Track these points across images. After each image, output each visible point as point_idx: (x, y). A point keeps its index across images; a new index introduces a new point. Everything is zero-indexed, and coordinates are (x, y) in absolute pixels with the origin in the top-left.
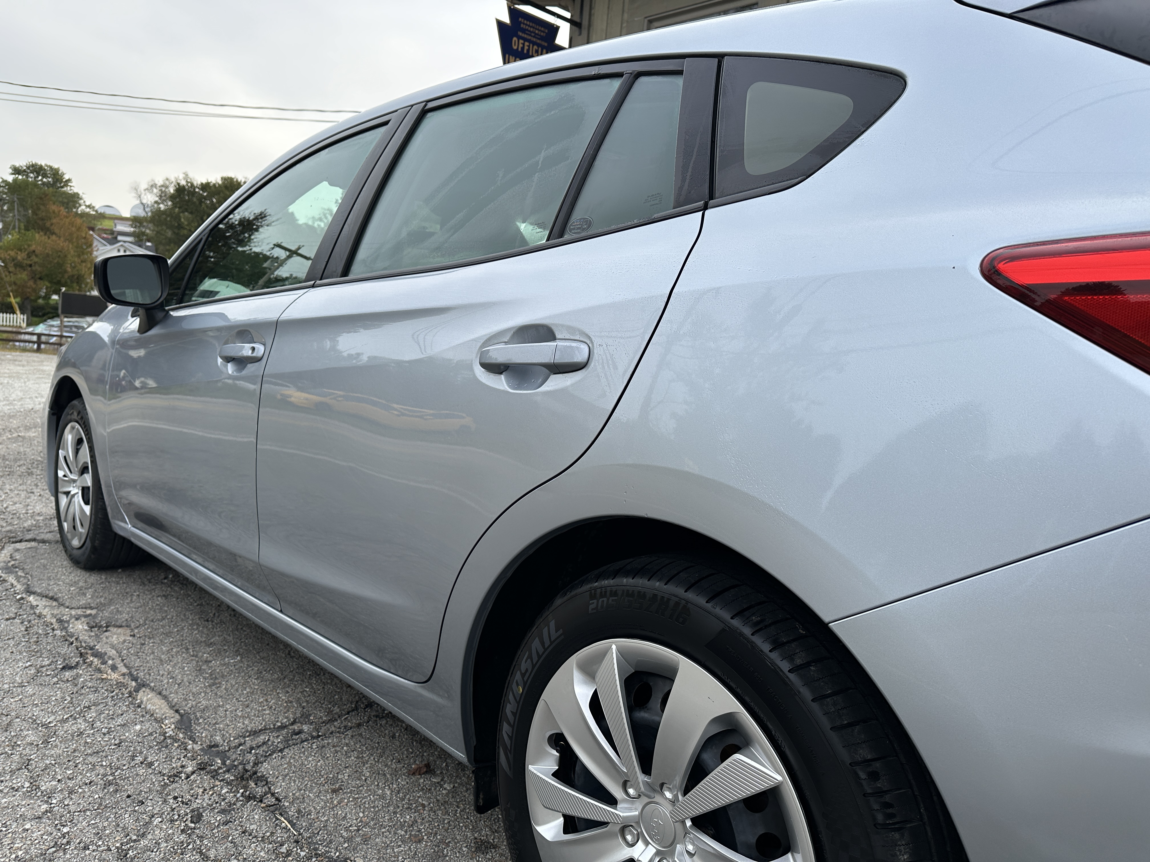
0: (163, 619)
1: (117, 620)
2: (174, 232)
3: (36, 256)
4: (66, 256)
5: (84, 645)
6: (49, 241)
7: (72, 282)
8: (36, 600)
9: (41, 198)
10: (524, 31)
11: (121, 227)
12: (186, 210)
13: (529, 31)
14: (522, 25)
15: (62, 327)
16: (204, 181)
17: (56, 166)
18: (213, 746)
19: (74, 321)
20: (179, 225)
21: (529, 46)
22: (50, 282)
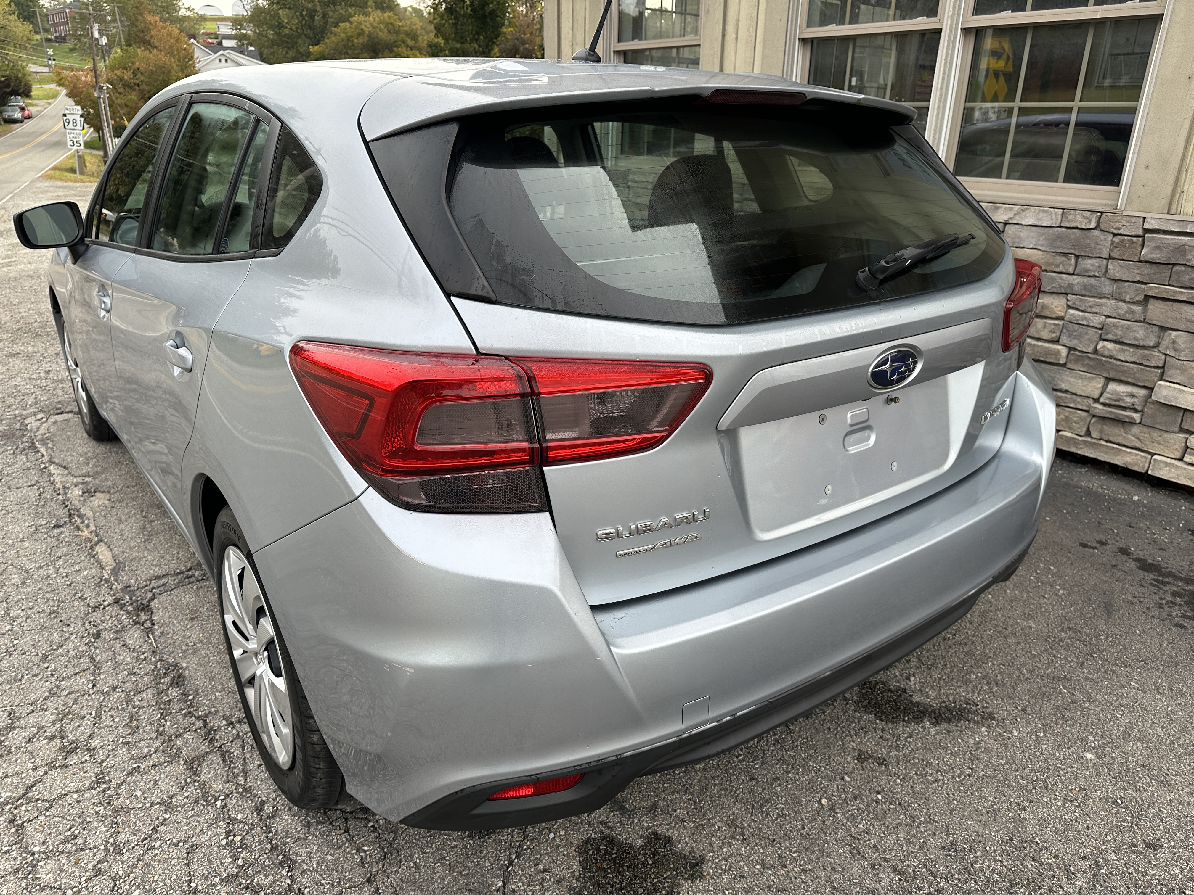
1: (103, 487)
2: (275, 33)
5: (74, 507)
6: (151, 56)
8: (55, 469)
11: (225, 29)
18: (128, 587)
20: (279, 23)
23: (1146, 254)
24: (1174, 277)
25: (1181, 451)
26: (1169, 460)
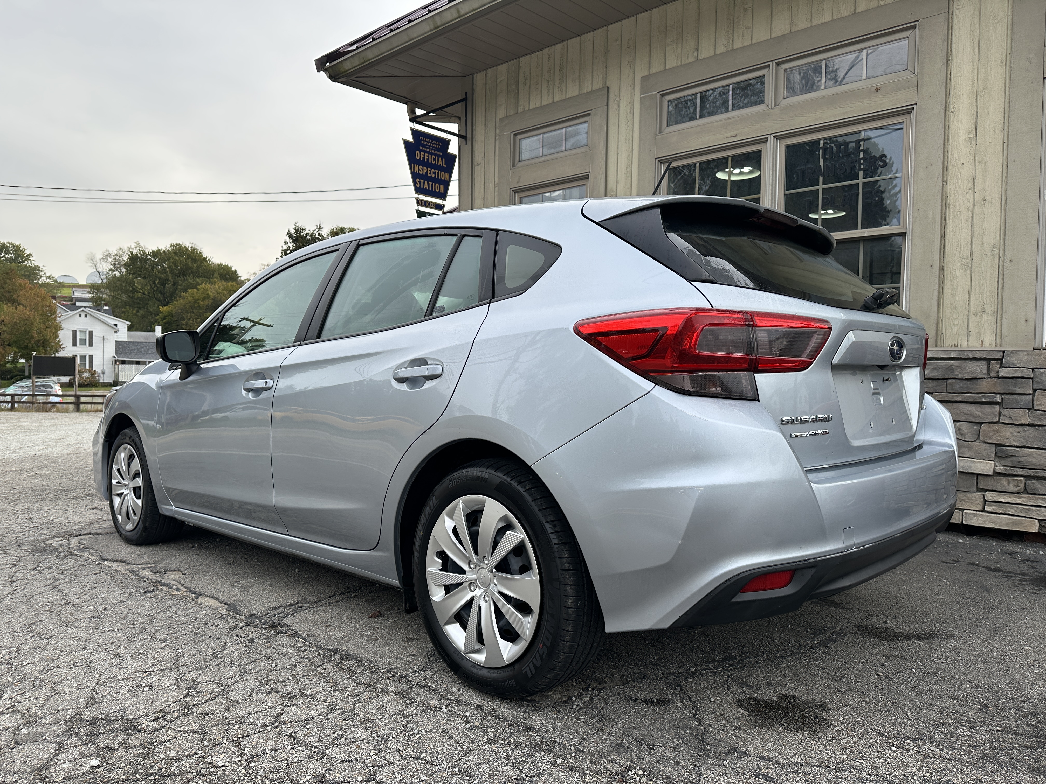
0: (201, 565)
1: (170, 567)
2: (129, 296)
3: (5, 325)
4: (32, 324)
5: (154, 581)
6: (17, 311)
7: (38, 347)
8: (110, 563)
9: (7, 273)
10: (424, 146)
11: (78, 294)
12: (140, 276)
13: (428, 146)
14: (422, 142)
15: (34, 386)
16: (155, 249)
17: (17, 243)
18: (252, 615)
19: (40, 381)
20: (133, 289)
21: (428, 156)
22: (18, 347)
23: (928, 374)
24: (949, 387)
25: (982, 504)
26: (975, 512)
